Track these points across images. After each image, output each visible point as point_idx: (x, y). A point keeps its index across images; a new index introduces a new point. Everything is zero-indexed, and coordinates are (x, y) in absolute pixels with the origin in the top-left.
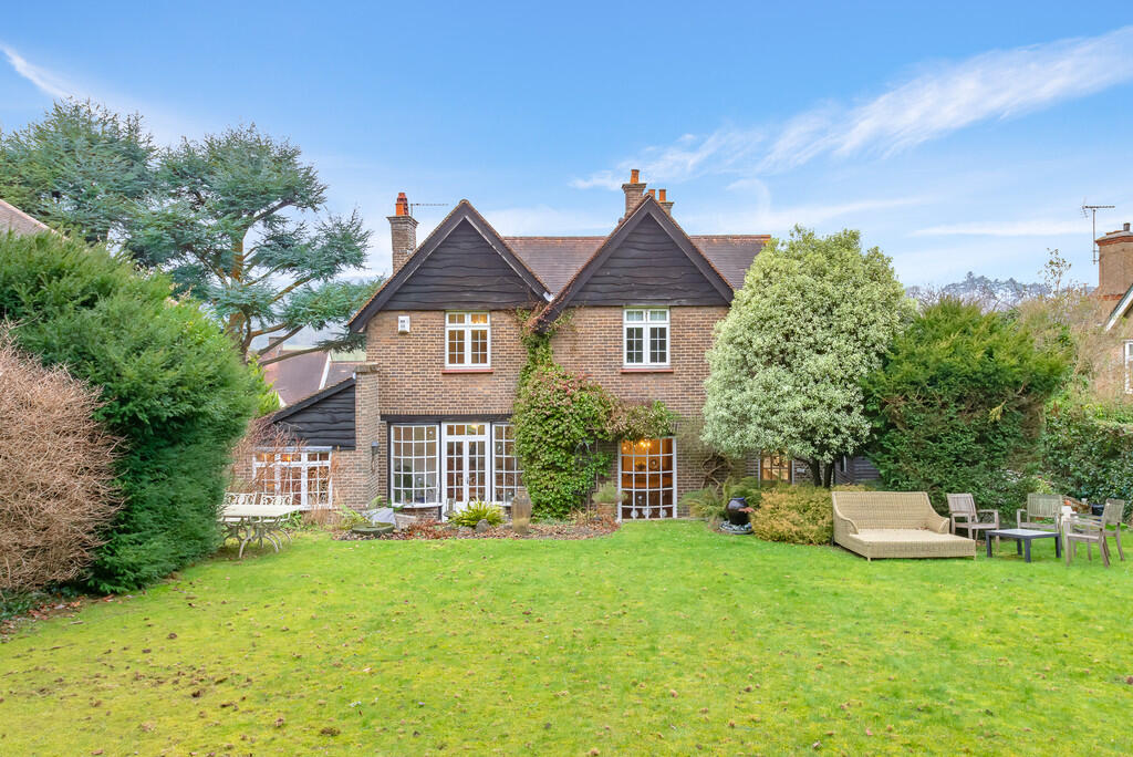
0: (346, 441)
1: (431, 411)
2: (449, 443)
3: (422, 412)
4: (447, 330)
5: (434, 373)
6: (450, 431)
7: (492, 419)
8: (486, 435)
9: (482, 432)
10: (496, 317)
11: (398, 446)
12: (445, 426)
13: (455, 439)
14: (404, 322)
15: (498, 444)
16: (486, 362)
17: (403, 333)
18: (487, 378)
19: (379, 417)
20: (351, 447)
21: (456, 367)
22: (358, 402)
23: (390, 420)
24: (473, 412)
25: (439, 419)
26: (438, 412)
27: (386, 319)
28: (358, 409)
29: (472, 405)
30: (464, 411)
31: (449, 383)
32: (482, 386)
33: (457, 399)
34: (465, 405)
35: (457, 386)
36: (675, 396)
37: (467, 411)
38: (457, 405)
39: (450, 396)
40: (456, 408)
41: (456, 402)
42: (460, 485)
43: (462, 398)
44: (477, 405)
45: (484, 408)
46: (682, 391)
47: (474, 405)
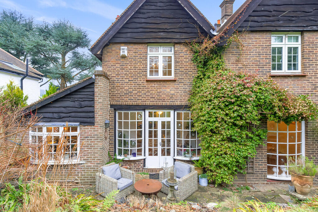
0: (89, 120)
1: (139, 103)
2: (149, 122)
3: (135, 103)
4: (149, 56)
5: (141, 81)
6: (150, 115)
7: (175, 108)
8: (172, 118)
9: (169, 116)
10: (178, 47)
11: (120, 123)
12: (147, 112)
13: (153, 119)
14: (124, 50)
15: (178, 123)
16: (171, 75)
17: (124, 57)
18: (172, 84)
19: (109, 106)
20: (92, 123)
21: (154, 77)
22: (96, 94)
23: (116, 108)
24: (164, 104)
25: (144, 108)
26: (144, 103)
27: (114, 49)
28: (96, 99)
29: (163, 100)
30: (159, 103)
31: (150, 87)
32: (169, 88)
33: (155, 96)
34: (159, 100)
35: (155, 88)
36: (307, 92)
37: (161, 103)
38: (155, 100)
39: (150, 94)
40: (154, 101)
41: (154, 98)
42: (156, 146)
43: (158, 96)
44: (166, 100)
45: (171, 101)
46: (311, 89)
47: (165, 100)
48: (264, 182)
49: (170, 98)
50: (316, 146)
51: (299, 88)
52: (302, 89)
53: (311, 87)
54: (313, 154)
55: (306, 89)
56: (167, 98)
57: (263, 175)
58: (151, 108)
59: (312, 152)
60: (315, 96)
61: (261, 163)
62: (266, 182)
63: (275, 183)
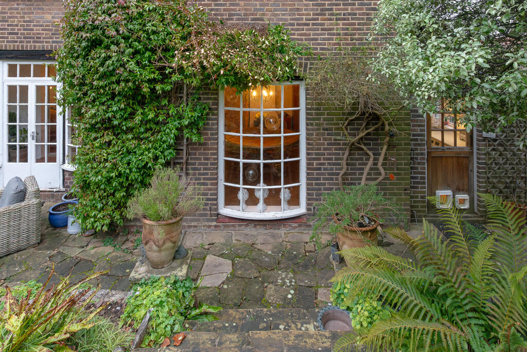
2: (10, 87)
6: (12, 72)
12: (3, 65)
13: (18, 81)
24: (39, 47)
29: (37, 38)
30: (27, 46)
31: (9, 9)
32: (50, 14)
33: (18, 30)
34: (28, 38)
35: (18, 13)
36: (304, 21)
37: (31, 46)
38: (18, 38)
39: (8, 26)
40: (17, 42)
41: (17, 34)
42: (24, 142)
43: (24, 30)
44: (44, 38)
45: (53, 42)
46: (314, 14)
47: (40, 38)
48: (210, 224)
49: (52, 34)
50: (326, 143)
51: (287, 11)
52: (294, 15)
53: (313, 10)
54: (319, 159)
55: (303, 15)
56: (46, 34)
57: (208, 207)
58: (9, 56)
59: (316, 154)
60: (322, 30)
61: (204, 179)
62: (215, 223)
63: (233, 226)
